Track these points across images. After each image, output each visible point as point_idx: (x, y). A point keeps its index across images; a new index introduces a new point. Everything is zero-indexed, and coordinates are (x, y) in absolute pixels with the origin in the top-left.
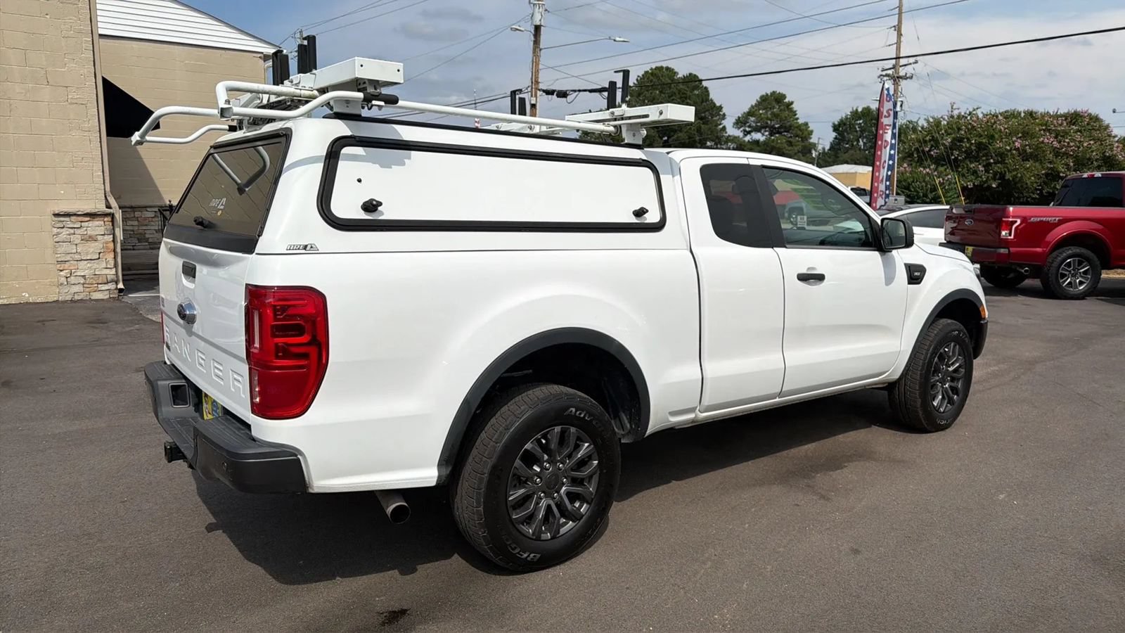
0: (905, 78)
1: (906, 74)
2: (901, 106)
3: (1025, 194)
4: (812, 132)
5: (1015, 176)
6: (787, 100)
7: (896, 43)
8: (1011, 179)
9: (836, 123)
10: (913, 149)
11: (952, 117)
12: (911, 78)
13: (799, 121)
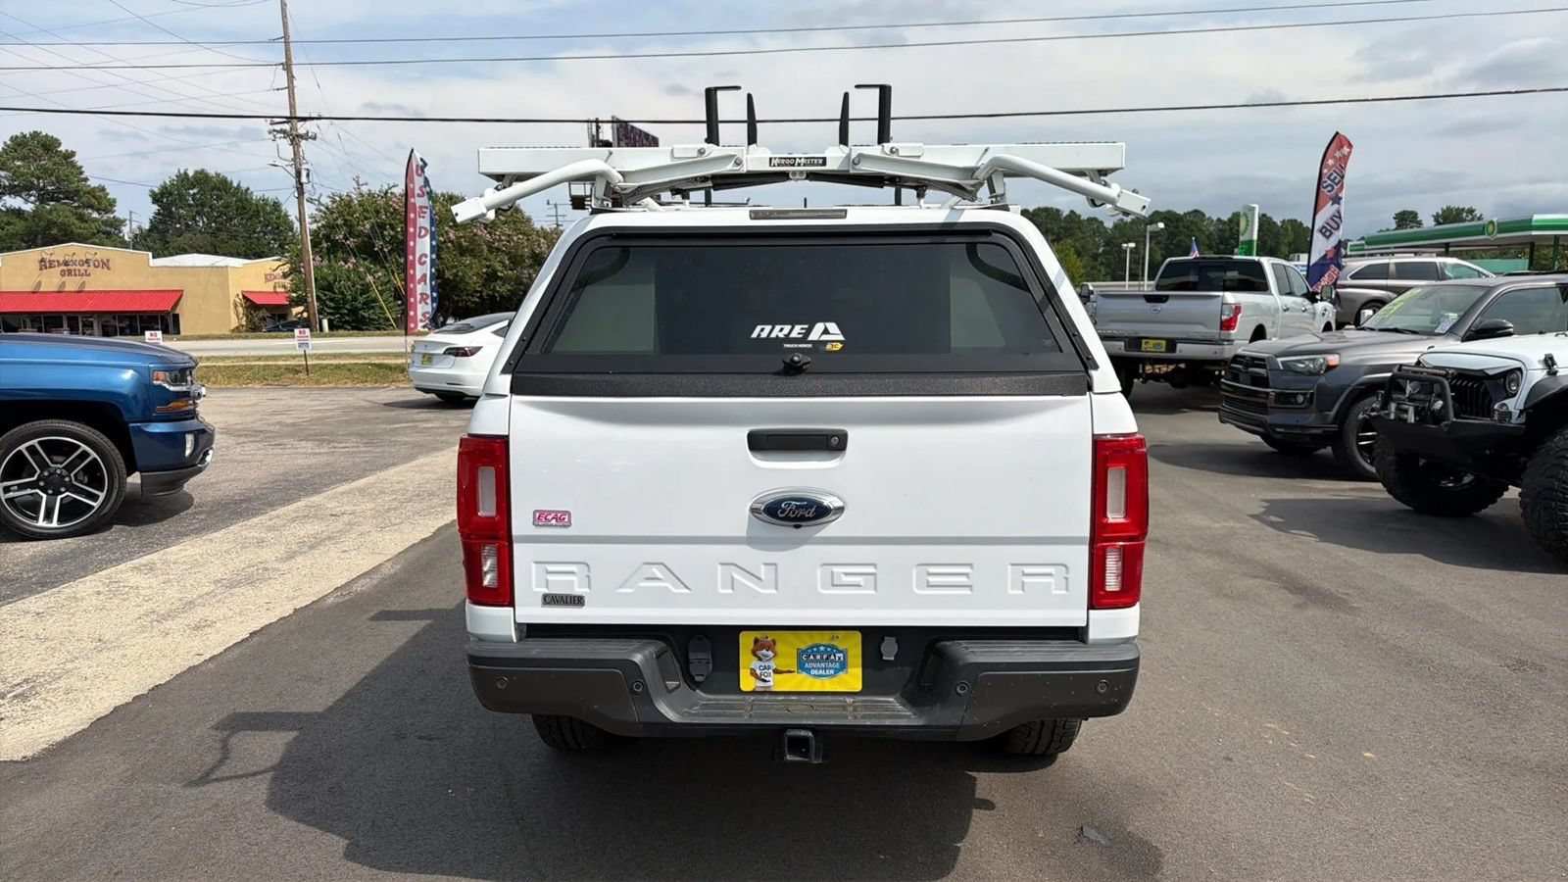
0: (305, 137)
1: (308, 132)
2: (308, 175)
3: (464, 297)
4: (114, 201)
5: (456, 275)
6: (62, 148)
7: (288, 88)
8: (451, 278)
9: (156, 190)
10: (320, 236)
11: (362, 195)
12: (314, 138)
13: (89, 183)
